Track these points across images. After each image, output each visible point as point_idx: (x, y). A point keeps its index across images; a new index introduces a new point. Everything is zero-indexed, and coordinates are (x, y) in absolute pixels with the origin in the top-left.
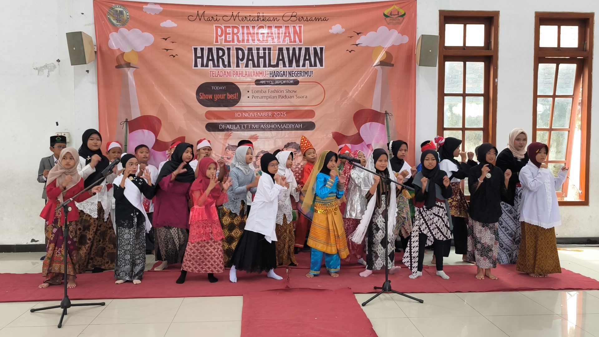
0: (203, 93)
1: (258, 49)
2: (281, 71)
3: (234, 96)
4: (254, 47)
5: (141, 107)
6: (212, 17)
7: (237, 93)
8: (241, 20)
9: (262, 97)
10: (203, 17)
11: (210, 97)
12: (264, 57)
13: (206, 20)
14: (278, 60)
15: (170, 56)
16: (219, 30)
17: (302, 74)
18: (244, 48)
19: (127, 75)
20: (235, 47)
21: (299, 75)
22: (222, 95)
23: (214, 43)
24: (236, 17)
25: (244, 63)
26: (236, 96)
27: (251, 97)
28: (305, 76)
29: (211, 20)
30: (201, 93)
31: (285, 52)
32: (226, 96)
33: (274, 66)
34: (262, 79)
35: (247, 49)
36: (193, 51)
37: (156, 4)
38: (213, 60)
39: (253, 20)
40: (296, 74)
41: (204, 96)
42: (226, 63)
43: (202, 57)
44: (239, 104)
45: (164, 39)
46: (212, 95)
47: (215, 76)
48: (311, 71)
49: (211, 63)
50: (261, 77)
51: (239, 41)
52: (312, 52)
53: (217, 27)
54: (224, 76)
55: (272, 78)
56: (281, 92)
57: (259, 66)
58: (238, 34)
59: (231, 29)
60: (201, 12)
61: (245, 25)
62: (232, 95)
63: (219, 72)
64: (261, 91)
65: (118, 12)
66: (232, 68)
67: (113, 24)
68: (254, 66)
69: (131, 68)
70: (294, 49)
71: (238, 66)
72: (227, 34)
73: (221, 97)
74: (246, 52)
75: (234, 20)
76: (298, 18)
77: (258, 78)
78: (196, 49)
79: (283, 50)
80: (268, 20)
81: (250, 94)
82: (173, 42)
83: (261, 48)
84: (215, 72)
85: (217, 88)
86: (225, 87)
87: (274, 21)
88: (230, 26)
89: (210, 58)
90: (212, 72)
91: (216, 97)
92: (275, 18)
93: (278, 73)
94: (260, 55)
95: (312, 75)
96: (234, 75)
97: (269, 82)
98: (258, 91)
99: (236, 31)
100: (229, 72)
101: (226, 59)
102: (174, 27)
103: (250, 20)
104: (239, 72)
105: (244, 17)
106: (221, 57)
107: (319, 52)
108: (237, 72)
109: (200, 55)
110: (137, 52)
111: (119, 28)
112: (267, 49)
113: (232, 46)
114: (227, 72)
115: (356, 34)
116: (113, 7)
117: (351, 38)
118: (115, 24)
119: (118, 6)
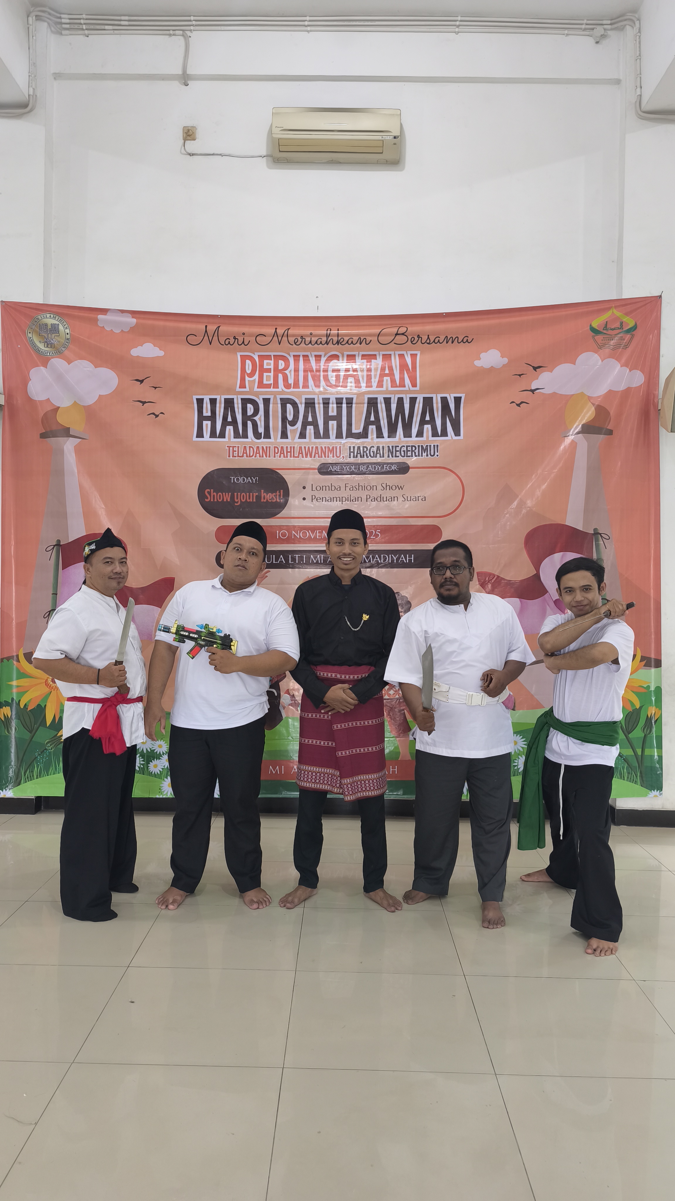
0: (212, 490)
1: (326, 402)
2: (373, 447)
3: (276, 496)
4: (318, 397)
5: (86, 516)
6: (235, 338)
7: (282, 491)
8: (293, 344)
9: (331, 499)
10: (215, 338)
11: (227, 497)
12: (338, 418)
14: (368, 422)
16: (248, 362)
17: (417, 451)
18: (298, 398)
19: (62, 452)
20: (279, 397)
21: (409, 454)
22: (251, 494)
23: (238, 389)
24: (283, 336)
25: (296, 430)
26: (280, 495)
27: (309, 498)
28: (422, 456)
29: (231, 343)
30: (208, 490)
31: (382, 407)
32: (259, 497)
33: (358, 436)
34: (333, 462)
35: (304, 401)
36: (195, 405)
37: (123, 311)
38: (234, 422)
39: (316, 342)
40: (404, 451)
41: (214, 496)
42: (261, 430)
43: (213, 418)
44: (284, 513)
45: (137, 380)
46: (230, 494)
47: (238, 456)
48: (434, 446)
49: (230, 429)
50: (331, 459)
51: (287, 386)
52: (437, 406)
53: (244, 358)
54: (255, 457)
55: (352, 460)
56: (372, 488)
57: (327, 435)
58: (287, 372)
59: (272, 362)
60: (212, 328)
61: (301, 354)
62: (270, 494)
63: (245, 447)
64: (331, 488)
65: (49, 327)
66: (274, 441)
67: (37, 350)
68: (317, 435)
69: (71, 438)
70: (400, 401)
71: (284, 435)
72: (263, 371)
73: (249, 499)
74: (302, 408)
75: (278, 344)
76: (410, 338)
77: (324, 460)
78: (200, 402)
79: (377, 403)
80: (347, 342)
81: (308, 493)
82: (155, 388)
83: (333, 400)
84: (238, 447)
85: (241, 480)
86: (257, 478)
87: (360, 344)
88: (271, 355)
89: (230, 419)
90: (232, 448)
91: (237, 499)
92: (362, 338)
93: (365, 450)
94: (331, 414)
95: (438, 454)
96: (276, 455)
97: (346, 469)
98: (324, 488)
99: (281, 364)
100: (267, 447)
101: (260, 421)
102: (158, 357)
103: (311, 342)
104: (287, 447)
105: (298, 336)
106: (251, 418)
107: (452, 406)
108: (282, 448)
109: (209, 414)
110: (84, 406)
111: (51, 359)
112: (344, 401)
113: (273, 396)
114: (263, 447)
115: (532, 368)
116: (39, 317)
117: (520, 377)
118: (41, 350)
119: (48, 315)
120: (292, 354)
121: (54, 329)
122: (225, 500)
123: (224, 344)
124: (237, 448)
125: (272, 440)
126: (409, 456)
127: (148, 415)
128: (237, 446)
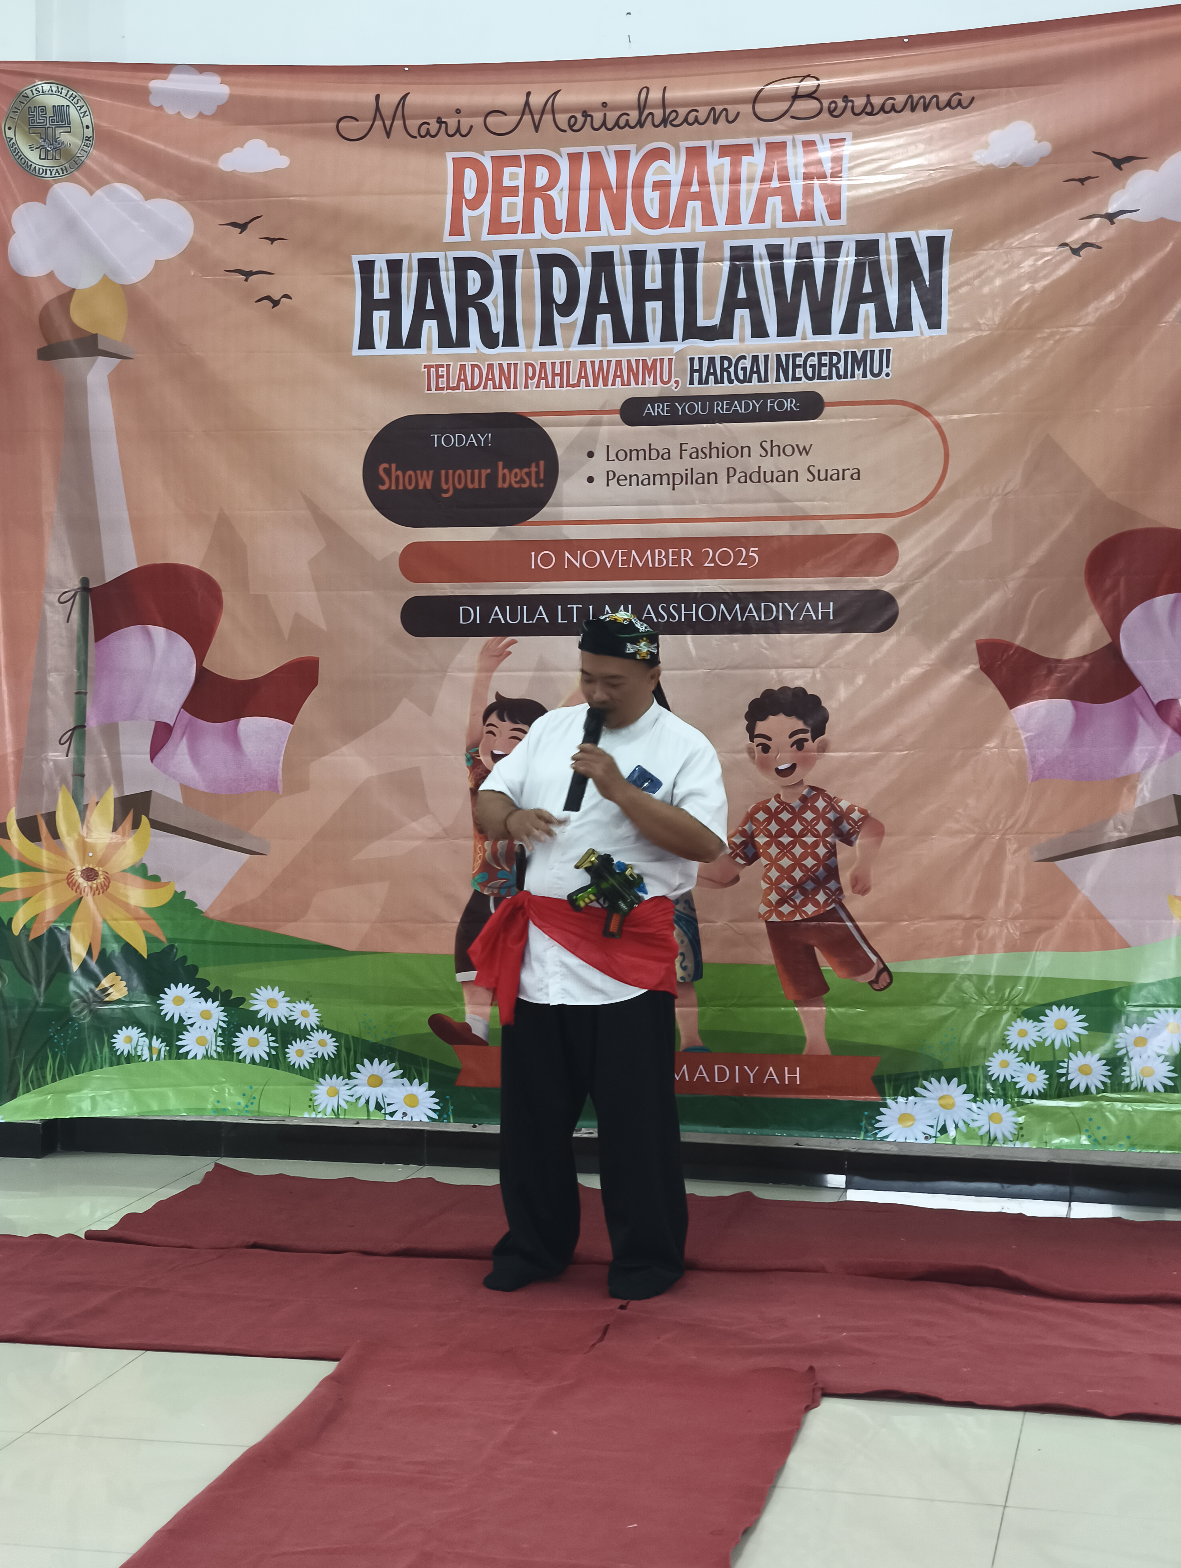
0: (394, 466)
1: (638, 259)
2: (744, 357)
3: (529, 475)
4: (621, 250)
5: (138, 525)
6: (440, 121)
7: (542, 463)
8: (566, 127)
9: (650, 480)
10: (398, 123)
11: (425, 480)
12: (665, 294)
13: (415, 133)
14: (731, 304)
15: (258, 301)
16: (470, 175)
17: (841, 365)
18: (576, 254)
19: (82, 388)
20: (535, 252)
21: (825, 371)
22: (476, 472)
23: (447, 238)
24: (543, 113)
25: (573, 324)
26: (537, 473)
27: (600, 481)
28: (853, 376)
29: (433, 133)
30: (386, 465)
31: (762, 266)
32: (492, 479)
33: (709, 334)
34: (655, 394)
35: (589, 259)
36: (357, 277)
37: (202, 69)
38: (440, 313)
39: (617, 124)
40: (812, 366)
41: (397, 478)
42: (498, 326)
43: (393, 304)
44: (546, 512)
45: (234, 224)
46: (431, 472)
47: (449, 388)
48: (881, 352)
49: (430, 327)
50: (649, 388)
51: (553, 225)
52: (889, 258)
53: (460, 165)
54: (485, 387)
55: (698, 389)
56: (740, 451)
57: (640, 335)
58: (553, 193)
59: (521, 171)
60: (390, 98)
61: (585, 150)
62: (517, 470)
63: (463, 367)
64: (648, 453)
65: (50, 113)
66: (525, 350)
67: (25, 166)
68: (620, 336)
69: (100, 358)
70: (804, 251)
71: (548, 338)
72: (501, 192)
73: (473, 482)
74: (585, 274)
75: (537, 128)
76: (826, 103)
77: (635, 390)
78: (367, 268)
79: (750, 258)
80: (686, 120)
81: (598, 466)
82: (273, 240)
83: (653, 255)
84: (448, 366)
85: (454, 440)
86: (488, 436)
87: (715, 121)
88: (519, 156)
89: (430, 305)
90: (434, 370)
91: (447, 482)
92: (719, 108)
93: (726, 364)
94: (649, 285)
95: (888, 371)
96: (530, 381)
97: (683, 409)
98: (634, 453)
99: (542, 175)
100: (509, 365)
101: (496, 306)
102: (276, 172)
103: (604, 123)
104: (553, 364)
105: (576, 111)
106: (475, 301)
107: (923, 258)
108: (543, 365)
109: (386, 295)
110: (123, 286)
111: (52, 185)
112: (679, 256)
113: (523, 250)
114: (500, 365)
115: (1110, 162)
116: (29, 92)
117: (1083, 184)
118: (34, 165)
119: (46, 87)
120: (565, 151)
121: (61, 116)
122: (421, 487)
123: (417, 135)
124: (445, 369)
125: (521, 349)
126: (825, 378)
127: (256, 302)
128: (445, 364)
